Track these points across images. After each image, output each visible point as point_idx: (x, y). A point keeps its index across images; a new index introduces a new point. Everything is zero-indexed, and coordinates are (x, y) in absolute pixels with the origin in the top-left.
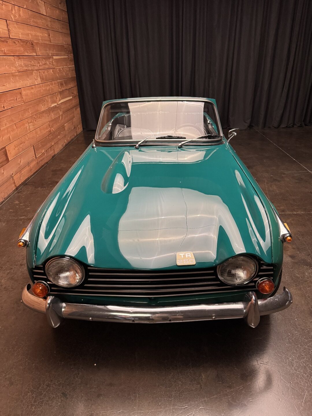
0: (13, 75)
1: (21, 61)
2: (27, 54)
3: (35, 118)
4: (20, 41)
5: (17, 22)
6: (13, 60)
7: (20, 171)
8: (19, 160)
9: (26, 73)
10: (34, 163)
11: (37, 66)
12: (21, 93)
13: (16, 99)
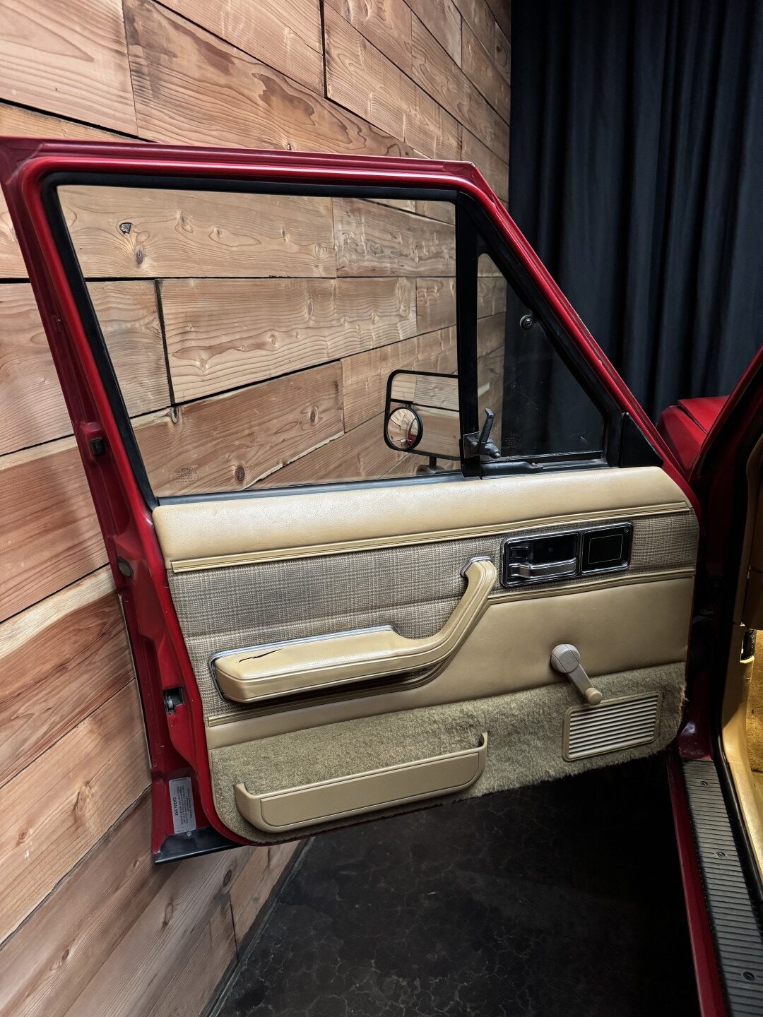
0: (316, 291)
1: (359, 223)
4: (365, 130)
5: (366, 37)
9: (368, 285)
11: (413, 260)
12: (336, 385)
13: (313, 414)
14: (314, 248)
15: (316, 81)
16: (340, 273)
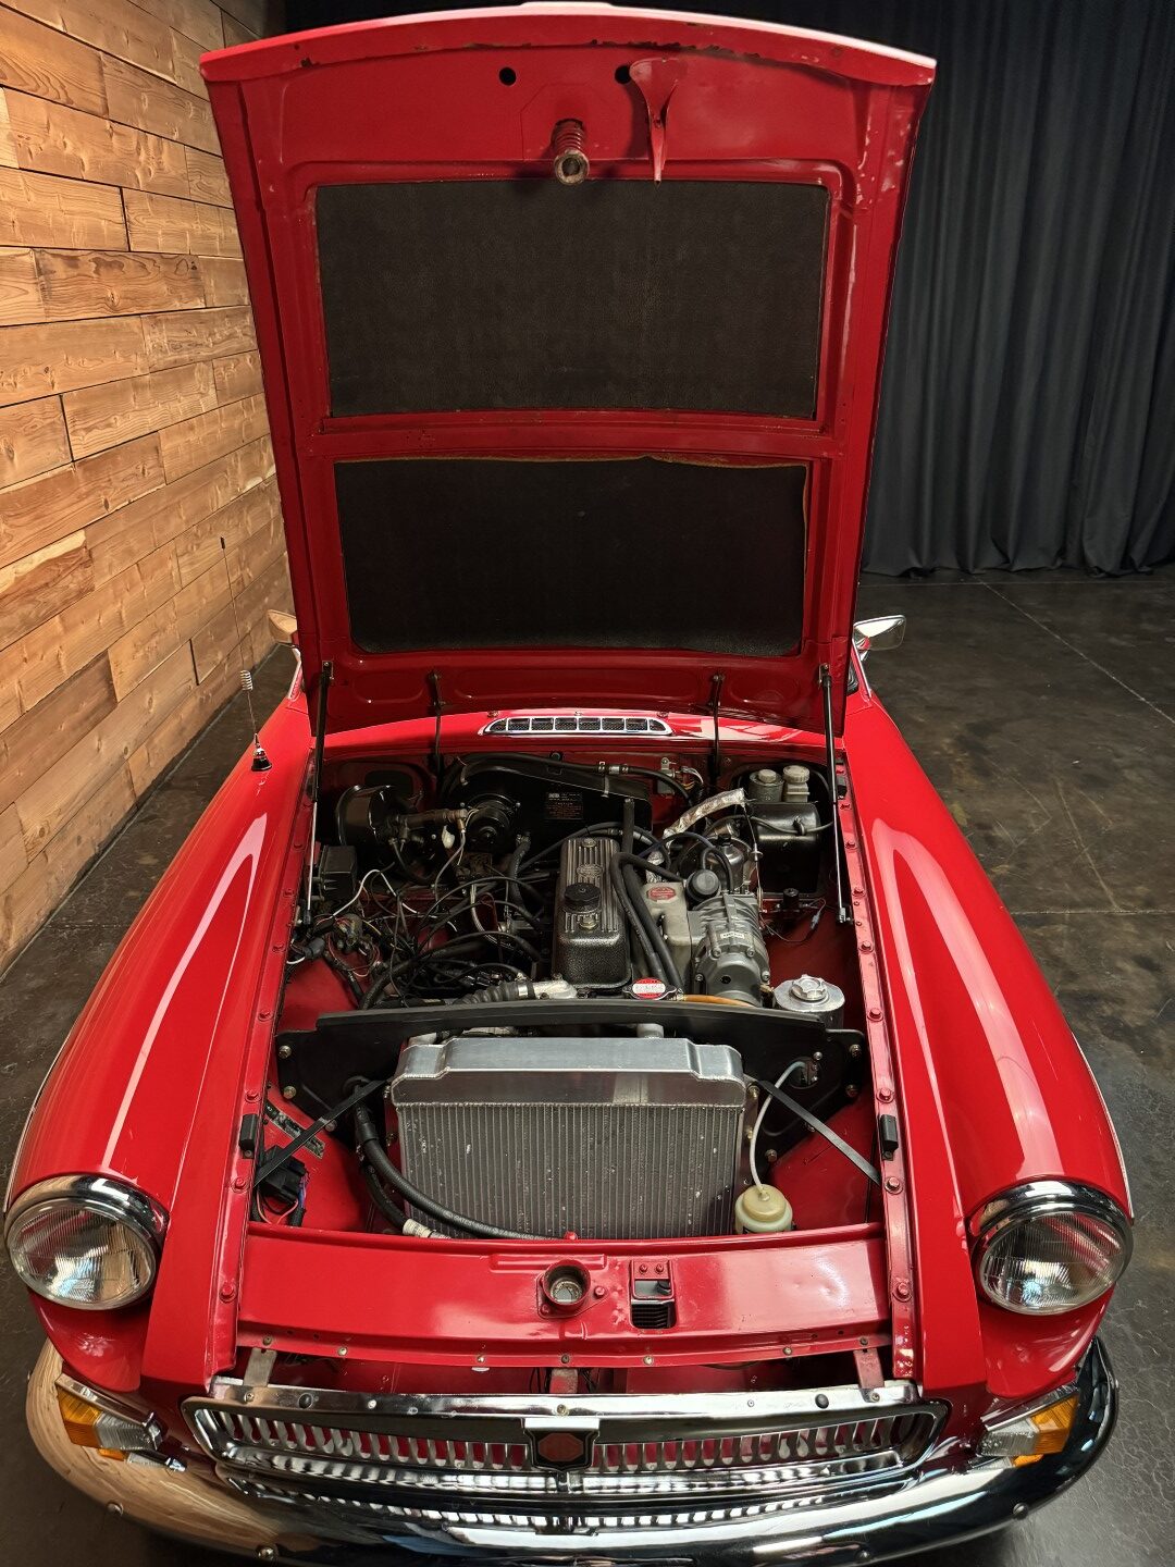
0: (137, 385)
1: (161, 331)
2: (177, 305)
3: (196, 535)
4: (158, 260)
5: (151, 193)
6: (136, 330)
7: (150, 738)
8: (148, 697)
9: (173, 374)
10: (192, 703)
11: (207, 346)
12: (157, 450)
13: (144, 470)
14: (133, 357)
15: (122, 244)
16: (152, 370)
